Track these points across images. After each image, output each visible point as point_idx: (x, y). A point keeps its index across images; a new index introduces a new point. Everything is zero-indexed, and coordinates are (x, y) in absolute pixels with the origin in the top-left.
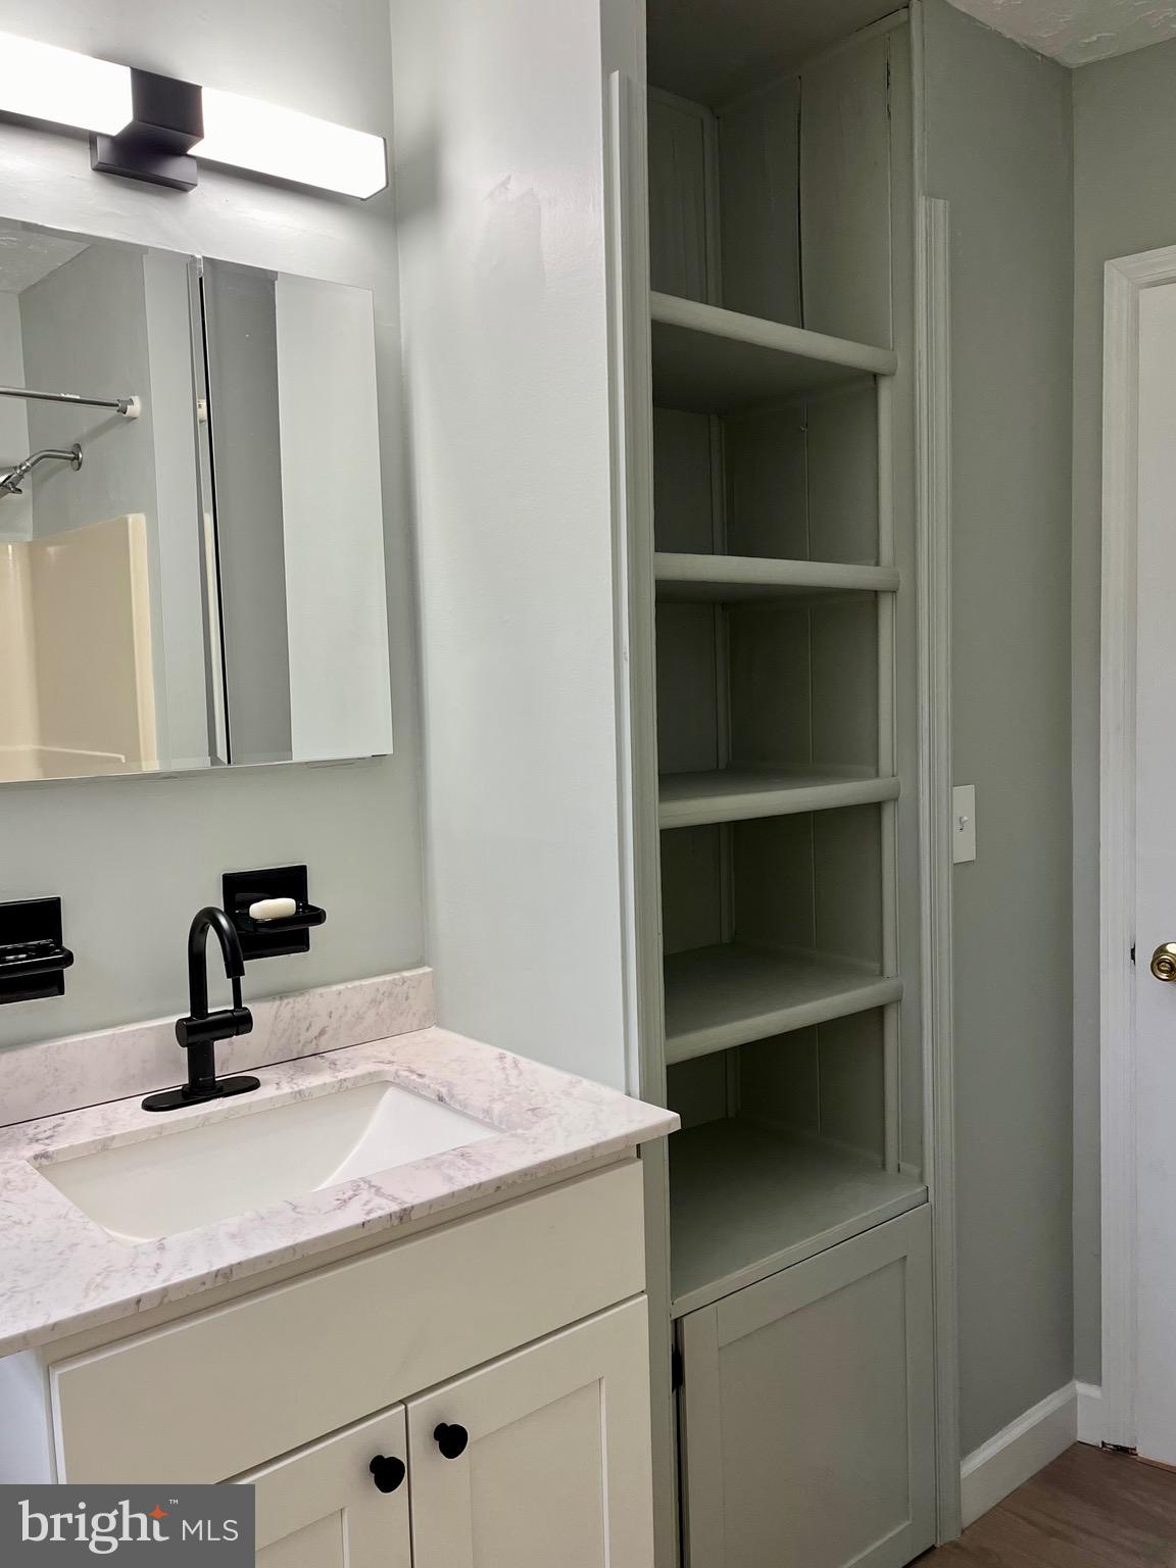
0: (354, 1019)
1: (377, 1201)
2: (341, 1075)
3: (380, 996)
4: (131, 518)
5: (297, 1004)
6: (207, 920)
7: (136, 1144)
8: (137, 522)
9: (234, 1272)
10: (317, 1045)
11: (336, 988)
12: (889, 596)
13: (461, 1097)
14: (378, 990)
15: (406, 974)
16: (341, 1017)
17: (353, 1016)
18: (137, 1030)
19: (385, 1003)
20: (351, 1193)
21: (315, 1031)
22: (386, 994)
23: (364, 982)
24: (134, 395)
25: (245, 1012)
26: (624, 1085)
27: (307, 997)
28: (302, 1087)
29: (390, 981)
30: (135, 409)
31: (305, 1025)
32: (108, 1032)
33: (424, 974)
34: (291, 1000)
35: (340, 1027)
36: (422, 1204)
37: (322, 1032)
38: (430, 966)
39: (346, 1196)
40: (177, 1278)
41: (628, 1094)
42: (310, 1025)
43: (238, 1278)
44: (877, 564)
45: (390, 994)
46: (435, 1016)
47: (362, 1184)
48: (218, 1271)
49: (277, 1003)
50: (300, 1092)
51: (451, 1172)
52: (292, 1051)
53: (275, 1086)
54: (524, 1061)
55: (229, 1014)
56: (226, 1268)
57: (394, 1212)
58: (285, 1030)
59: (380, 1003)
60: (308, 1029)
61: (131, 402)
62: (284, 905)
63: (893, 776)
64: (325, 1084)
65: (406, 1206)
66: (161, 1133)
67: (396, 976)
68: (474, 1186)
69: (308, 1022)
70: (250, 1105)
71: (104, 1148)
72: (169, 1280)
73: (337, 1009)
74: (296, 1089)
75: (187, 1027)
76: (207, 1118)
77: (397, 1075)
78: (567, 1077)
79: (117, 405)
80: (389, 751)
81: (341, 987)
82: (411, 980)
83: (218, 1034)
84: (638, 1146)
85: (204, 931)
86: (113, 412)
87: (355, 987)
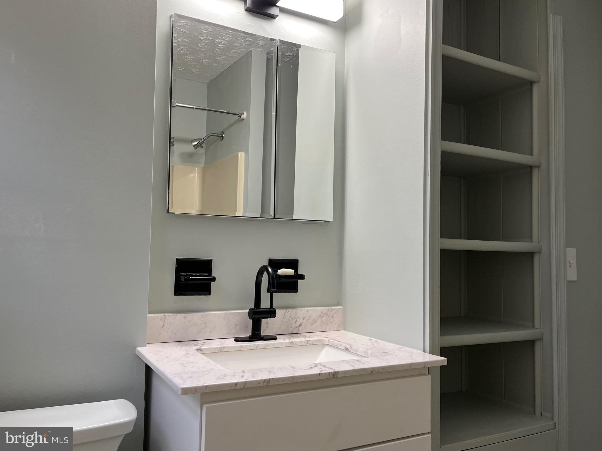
0: (312, 322)
1: (324, 369)
2: (308, 339)
3: (323, 314)
4: (240, 154)
5: (292, 312)
6: (264, 270)
7: (232, 351)
8: (242, 156)
9: (270, 382)
10: (298, 330)
11: (306, 309)
12: (537, 168)
13: (355, 348)
14: (322, 312)
15: (333, 307)
16: (308, 320)
17: (312, 320)
18: (235, 312)
19: (324, 318)
20: (314, 366)
21: (298, 324)
22: (325, 314)
23: (317, 308)
24: (244, 111)
25: (273, 310)
26: (422, 348)
27: (296, 310)
28: (293, 341)
29: (327, 309)
30: (244, 116)
31: (294, 321)
32: (225, 312)
33: (340, 308)
34: (290, 310)
35: (307, 324)
36: (342, 372)
37: (300, 325)
38: (342, 306)
39: (312, 366)
40: (250, 379)
41: (424, 351)
42: (296, 321)
43: (271, 384)
44: (532, 155)
45: (327, 314)
46: (343, 326)
47: (318, 364)
48: (265, 380)
49: (285, 310)
50: (292, 342)
51: (353, 364)
52: (289, 331)
53: (283, 340)
54: (379, 341)
55: (268, 309)
56: (268, 379)
57: (331, 372)
58: (287, 322)
59: (323, 317)
60: (295, 323)
61: (243, 114)
62: (291, 272)
63: (539, 242)
64: (301, 341)
65: (336, 371)
66: (241, 349)
67: (329, 308)
68: (362, 369)
69: (296, 319)
70: (274, 344)
71: (221, 351)
72: (247, 379)
73: (306, 316)
74: (291, 341)
75: (253, 311)
76: (258, 346)
77: (329, 341)
78: (398, 346)
79: (238, 115)
80: (331, 219)
81: (309, 308)
82: (335, 310)
83: (264, 316)
84: (428, 367)
85: (262, 274)
86: (236, 117)
87: (313, 309)
